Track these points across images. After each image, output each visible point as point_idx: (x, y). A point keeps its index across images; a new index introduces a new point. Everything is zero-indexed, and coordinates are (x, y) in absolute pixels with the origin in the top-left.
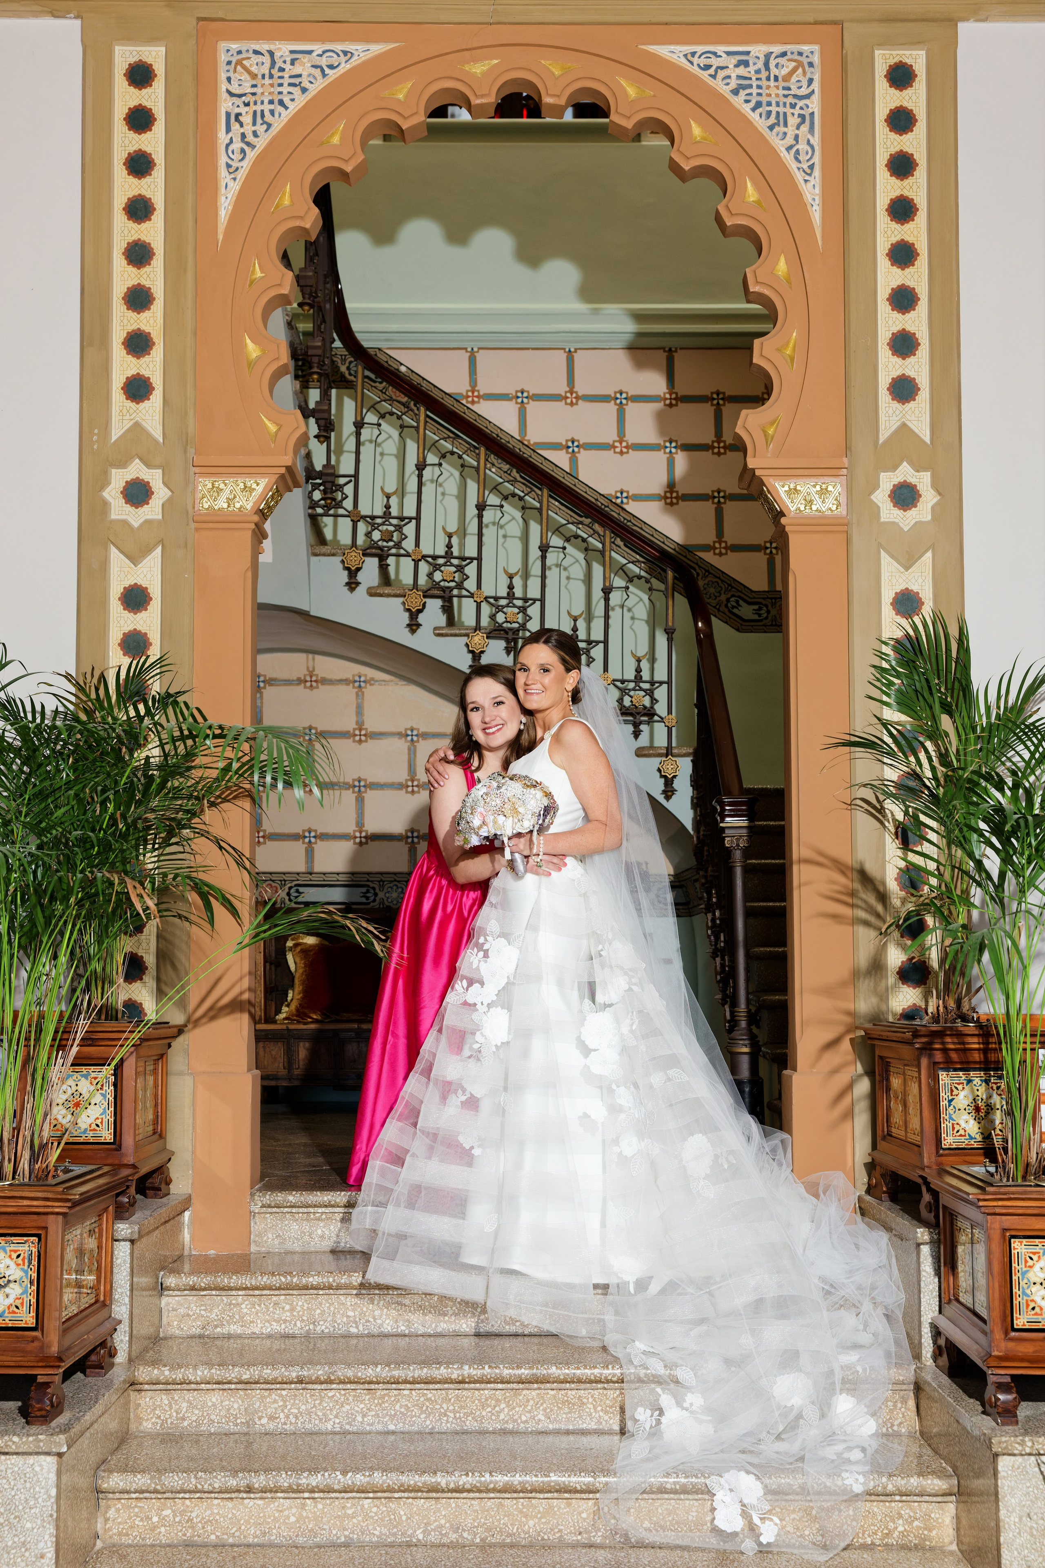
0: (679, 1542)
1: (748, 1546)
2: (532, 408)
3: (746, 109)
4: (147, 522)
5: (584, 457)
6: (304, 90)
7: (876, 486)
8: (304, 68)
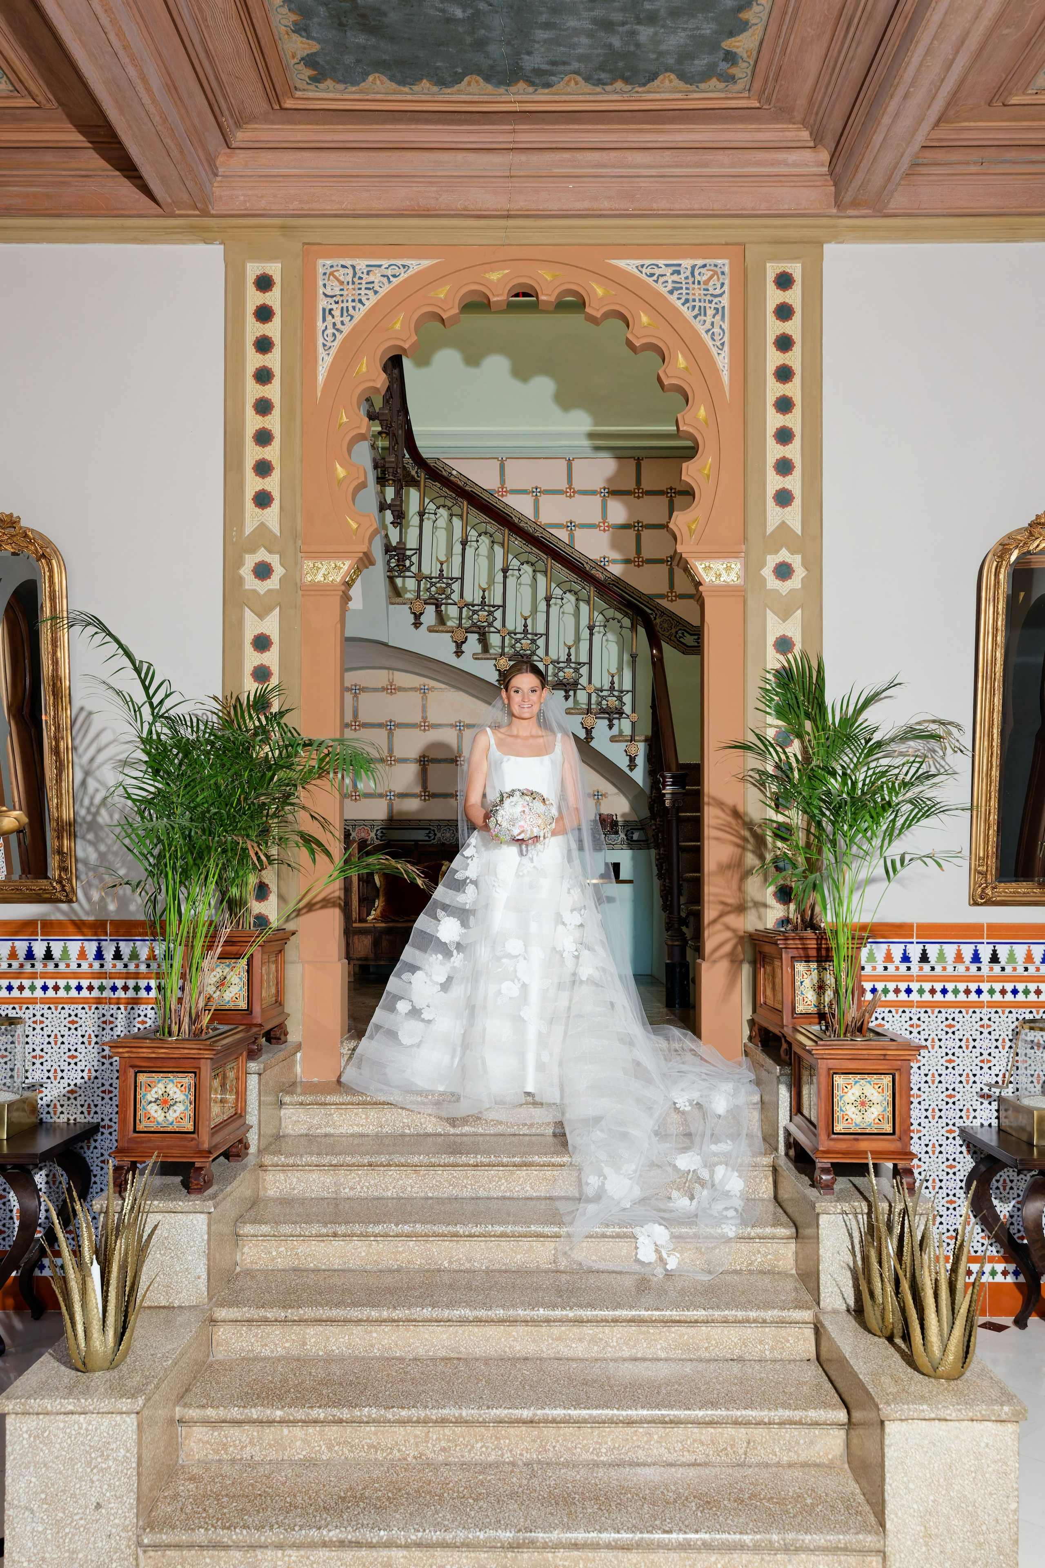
0: (615, 1269)
1: (659, 1271)
2: (543, 499)
3: (679, 303)
4: (270, 591)
5: (578, 533)
6: (376, 292)
7: (764, 564)
8: (375, 277)
